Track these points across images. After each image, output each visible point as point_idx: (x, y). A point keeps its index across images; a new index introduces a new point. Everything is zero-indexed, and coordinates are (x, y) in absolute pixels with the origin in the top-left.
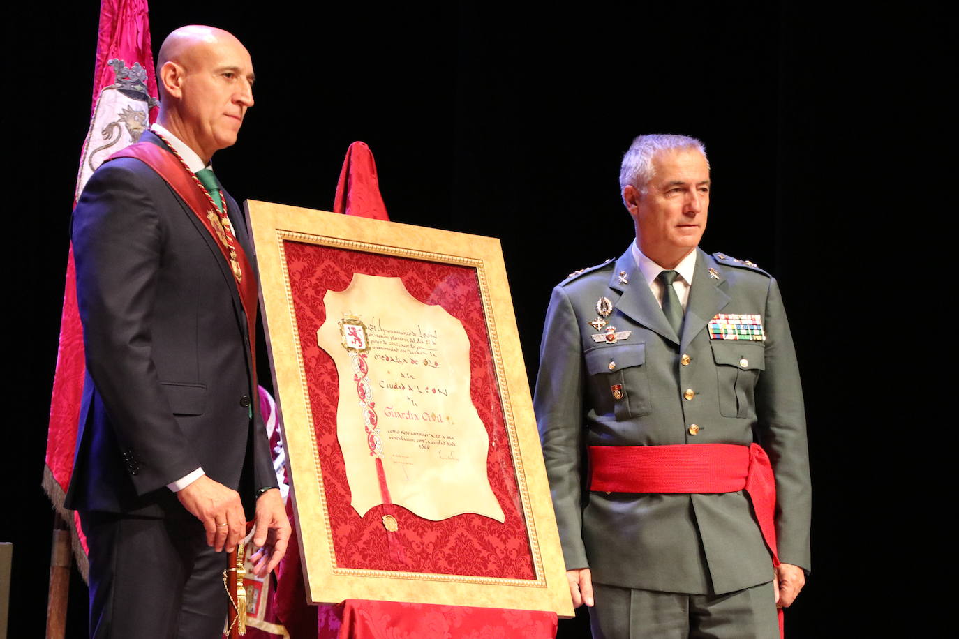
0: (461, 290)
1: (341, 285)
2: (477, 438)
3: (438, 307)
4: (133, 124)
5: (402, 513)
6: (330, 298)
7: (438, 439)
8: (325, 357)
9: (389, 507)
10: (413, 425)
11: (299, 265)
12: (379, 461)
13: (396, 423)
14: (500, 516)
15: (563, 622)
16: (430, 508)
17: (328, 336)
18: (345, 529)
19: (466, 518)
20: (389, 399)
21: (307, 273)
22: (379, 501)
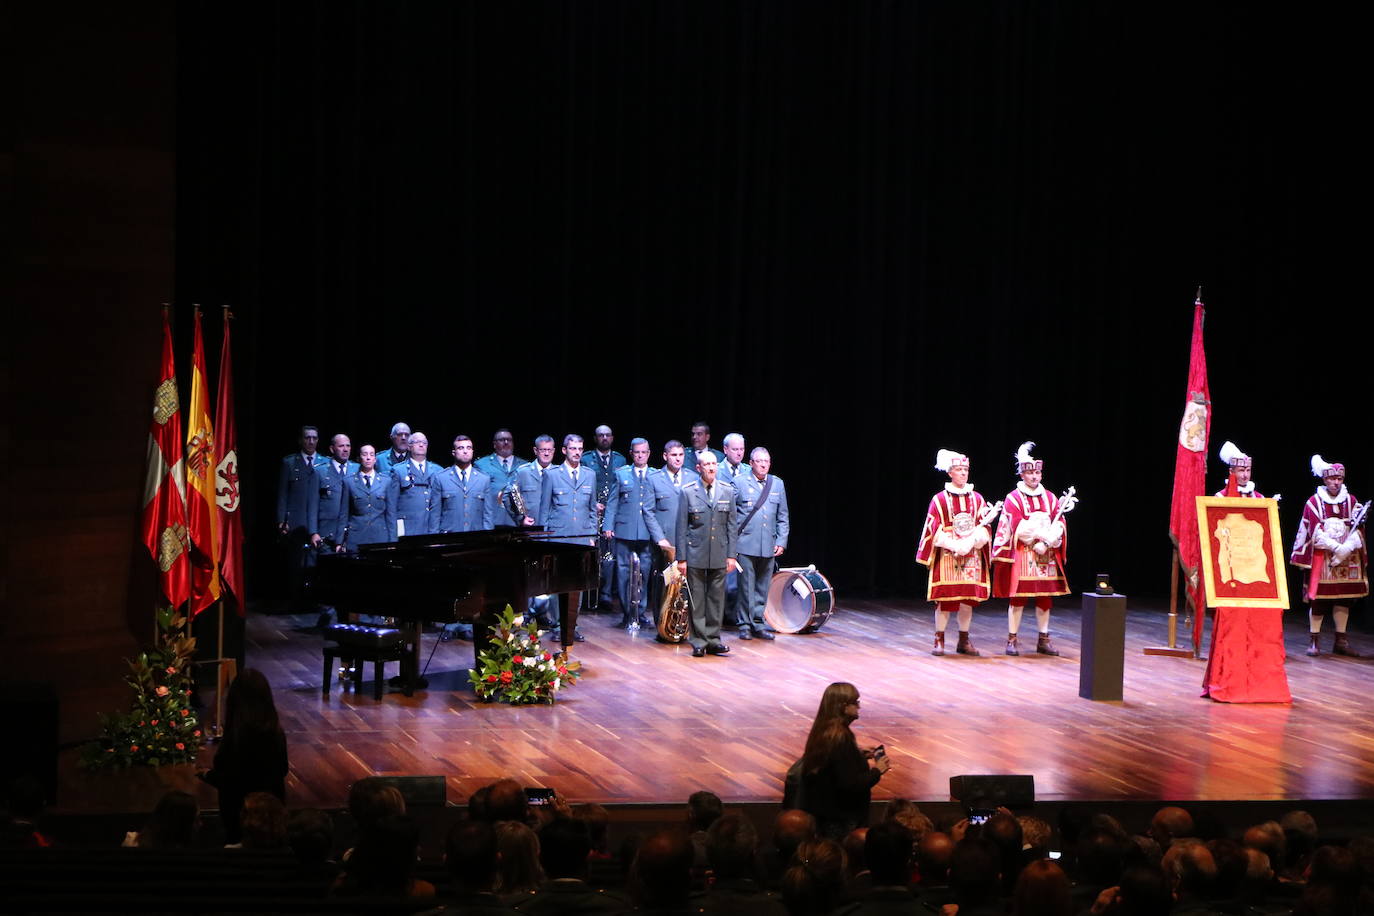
0: (1263, 515)
1: (1223, 517)
2: (1263, 559)
3: (1254, 522)
4: (1200, 414)
5: (1237, 582)
6: (1220, 522)
7: (1250, 560)
8: (1217, 540)
9: (1233, 581)
10: (1243, 556)
11: (1211, 513)
12: (1231, 569)
13: (1238, 556)
14: (1268, 581)
15: (1285, 611)
16: (1245, 580)
17: (1217, 534)
18: (1220, 587)
19: (1257, 583)
20: (1235, 550)
21: (1213, 515)
22: (1230, 579)
